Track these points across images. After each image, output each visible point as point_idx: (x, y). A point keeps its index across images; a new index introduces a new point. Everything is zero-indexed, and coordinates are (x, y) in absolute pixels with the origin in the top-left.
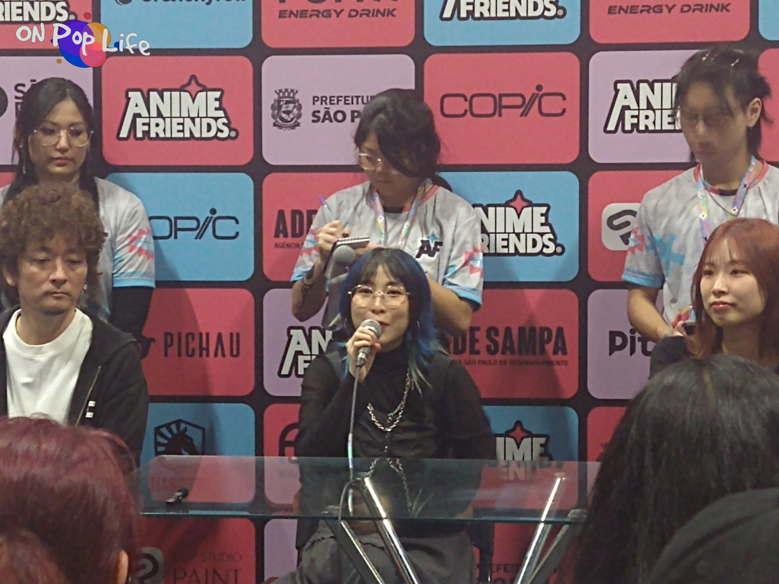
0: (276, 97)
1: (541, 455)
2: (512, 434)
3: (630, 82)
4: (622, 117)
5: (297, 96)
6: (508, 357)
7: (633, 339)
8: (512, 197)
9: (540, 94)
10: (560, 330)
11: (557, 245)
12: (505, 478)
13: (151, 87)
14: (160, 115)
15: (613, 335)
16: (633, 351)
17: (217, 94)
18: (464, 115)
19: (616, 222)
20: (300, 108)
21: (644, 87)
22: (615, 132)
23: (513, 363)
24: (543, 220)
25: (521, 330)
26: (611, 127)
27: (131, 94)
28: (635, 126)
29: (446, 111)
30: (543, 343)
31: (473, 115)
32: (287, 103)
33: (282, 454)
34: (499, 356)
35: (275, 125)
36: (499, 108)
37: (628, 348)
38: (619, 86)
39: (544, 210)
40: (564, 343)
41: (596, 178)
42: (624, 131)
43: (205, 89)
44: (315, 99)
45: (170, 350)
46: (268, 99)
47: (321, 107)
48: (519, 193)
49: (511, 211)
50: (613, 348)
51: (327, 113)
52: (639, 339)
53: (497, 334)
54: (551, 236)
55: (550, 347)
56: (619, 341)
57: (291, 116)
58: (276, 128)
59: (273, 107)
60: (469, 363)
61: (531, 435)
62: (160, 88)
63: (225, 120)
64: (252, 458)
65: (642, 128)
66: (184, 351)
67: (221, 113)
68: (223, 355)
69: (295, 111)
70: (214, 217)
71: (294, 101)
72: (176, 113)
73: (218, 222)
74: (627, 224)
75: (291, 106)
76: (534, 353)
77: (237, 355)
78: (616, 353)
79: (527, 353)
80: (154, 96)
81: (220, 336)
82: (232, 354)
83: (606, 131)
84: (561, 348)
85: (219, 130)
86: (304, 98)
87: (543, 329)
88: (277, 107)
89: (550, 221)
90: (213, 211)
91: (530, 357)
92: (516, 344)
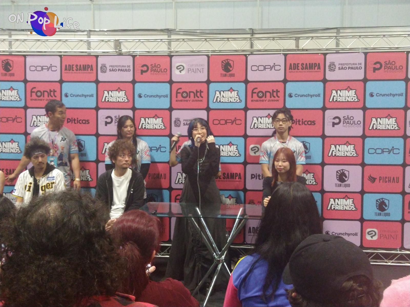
0: (175, 120)
1: (235, 202)
2: (229, 197)
3: (256, 117)
4: (254, 125)
5: (180, 120)
6: (228, 180)
7: (256, 176)
8: (229, 143)
9: (236, 119)
10: (240, 174)
11: (239, 154)
12: (227, 207)
13: (147, 117)
14: (148, 123)
15: (252, 175)
16: (256, 179)
17: (161, 119)
18: (218, 124)
19: (253, 149)
20: (180, 122)
21: (259, 119)
22: (253, 128)
23: (229, 181)
24: (236, 148)
25: (231, 173)
26: (252, 127)
27: (141, 119)
28: (257, 127)
29: (214, 123)
30: (236, 176)
31: (220, 124)
32: (178, 121)
33: (175, 202)
34: (226, 180)
35: (175, 126)
36: (226, 123)
37: (255, 178)
38: (254, 118)
39: (236, 146)
40: (241, 177)
41: (248, 139)
42: (255, 128)
43: (159, 118)
44: (184, 120)
45: (150, 177)
46: (173, 120)
47: (185, 122)
48: (231, 142)
49: (229, 146)
50: (252, 178)
51: (187, 123)
52: (258, 176)
53: (225, 174)
54: (238, 152)
55: (237, 177)
56: (253, 176)
57: (179, 124)
58: (175, 127)
59: (174, 122)
60: (219, 181)
61: (233, 198)
62: (148, 117)
63: (163, 125)
64: (168, 203)
65: (259, 127)
66: (153, 178)
67: (162, 123)
68: (162, 179)
69: (179, 123)
70: (160, 147)
71: (179, 121)
72: (152, 123)
73: (161, 148)
74: (255, 149)
75: (178, 122)
76: (234, 179)
77: (165, 179)
78: (253, 179)
79: (232, 179)
80: (147, 119)
81: (161, 174)
82: (164, 178)
83: (251, 128)
84: (240, 178)
85: (162, 127)
86: (182, 120)
87: (236, 173)
88: (175, 122)
89: (238, 149)
90: (160, 146)
91: (233, 180)
92: (230, 177)
